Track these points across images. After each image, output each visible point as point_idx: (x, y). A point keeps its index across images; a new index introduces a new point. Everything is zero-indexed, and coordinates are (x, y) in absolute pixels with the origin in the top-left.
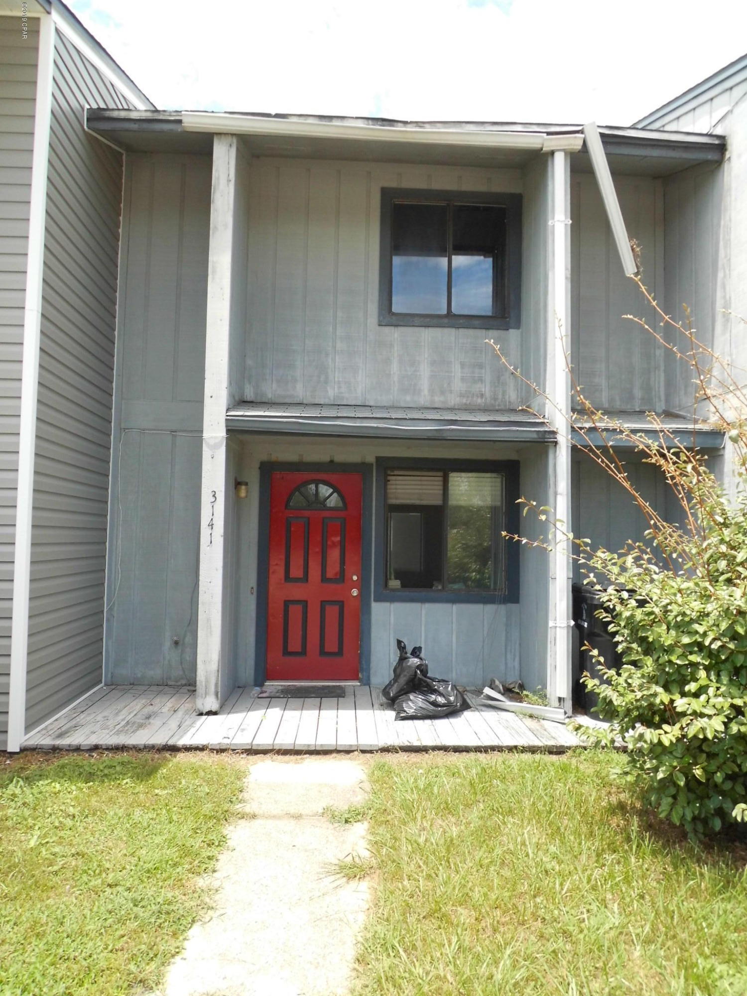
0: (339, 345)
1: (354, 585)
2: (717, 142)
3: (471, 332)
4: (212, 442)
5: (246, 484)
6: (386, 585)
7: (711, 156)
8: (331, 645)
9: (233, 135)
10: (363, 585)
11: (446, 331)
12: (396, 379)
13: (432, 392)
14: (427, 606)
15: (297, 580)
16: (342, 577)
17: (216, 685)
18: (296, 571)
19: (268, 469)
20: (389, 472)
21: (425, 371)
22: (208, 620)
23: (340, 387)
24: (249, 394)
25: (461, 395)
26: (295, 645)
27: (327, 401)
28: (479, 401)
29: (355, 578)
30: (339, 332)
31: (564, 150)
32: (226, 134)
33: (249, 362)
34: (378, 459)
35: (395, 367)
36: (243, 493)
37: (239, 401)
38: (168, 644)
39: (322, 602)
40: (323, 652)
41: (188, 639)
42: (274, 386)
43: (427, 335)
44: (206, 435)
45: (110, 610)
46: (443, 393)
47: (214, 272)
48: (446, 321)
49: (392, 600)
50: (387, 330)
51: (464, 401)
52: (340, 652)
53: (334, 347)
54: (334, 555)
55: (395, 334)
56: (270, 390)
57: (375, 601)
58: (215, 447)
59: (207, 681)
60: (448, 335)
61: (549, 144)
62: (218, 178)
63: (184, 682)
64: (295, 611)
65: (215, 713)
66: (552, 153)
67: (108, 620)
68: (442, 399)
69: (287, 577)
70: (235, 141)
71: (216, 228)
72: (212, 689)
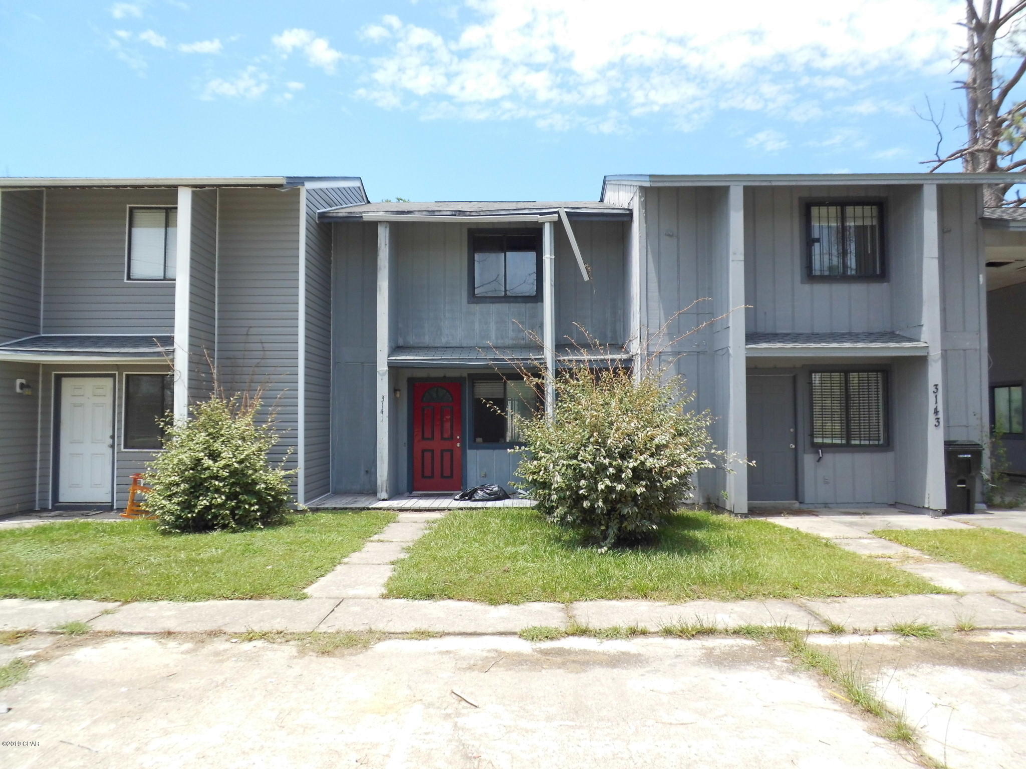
0: (447, 315)
1: (458, 441)
2: (628, 212)
3: (517, 305)
4: (381, 372)
5: (400, 390)
6: (475, 441)
7: (625, 219)
8: (447, 473)
9: (387, 222)
10: (462, 441)
11: (504, 305)
12: (478, 331)
13: (497, 339)
14: (496, 451)
15: (428, 439)
16: (452, 437)
17: (386, 487)
18: (428, 434)
19: (411, 381)
20: (475, 381)
21: (493, 327)
22: (382, 457)
23: (448, 337)
24: (401, 342)
25: (513, 339)
26: (428, 472)
27: (441, 345)
28: (522, 342)
29: (458, 437)
30: (446, 308)
31: (550, 222)
32: (384, 222)
33: (400, 325)
34: (469, 375)
35: (477, 326)
36: (398, 395)
37: (396, 348)
38: (363, 473)
39: (441, 450)
40: (442, 476)
41: (373, 470)
42: (414, 337)
43: (494, 308)
44: (378, 369)
45: (333, 455)
46: (502, 338)
47: (380, 290)
48: (503, 299)
49: (477, 448)
50: (473, 306)
51: (514, 342)
52: (452, 476)
53: (445, 316)
54: (448, 425)
55: (477, 308)
56: (412, 340)
57: (469, 449)
58: (383, 375)
59: (382, 485)
60: (504, 307)
61: (540, 219)
62: (381, 244)
63: (371, 492)
64: (428, 455)
65: (386, 500)
66: (544, 223)
67: (332, 460)
68: (502, 341)
69: (423, 438)
70: (388, 225)
71: (380, 269)
72: (385, 488)
